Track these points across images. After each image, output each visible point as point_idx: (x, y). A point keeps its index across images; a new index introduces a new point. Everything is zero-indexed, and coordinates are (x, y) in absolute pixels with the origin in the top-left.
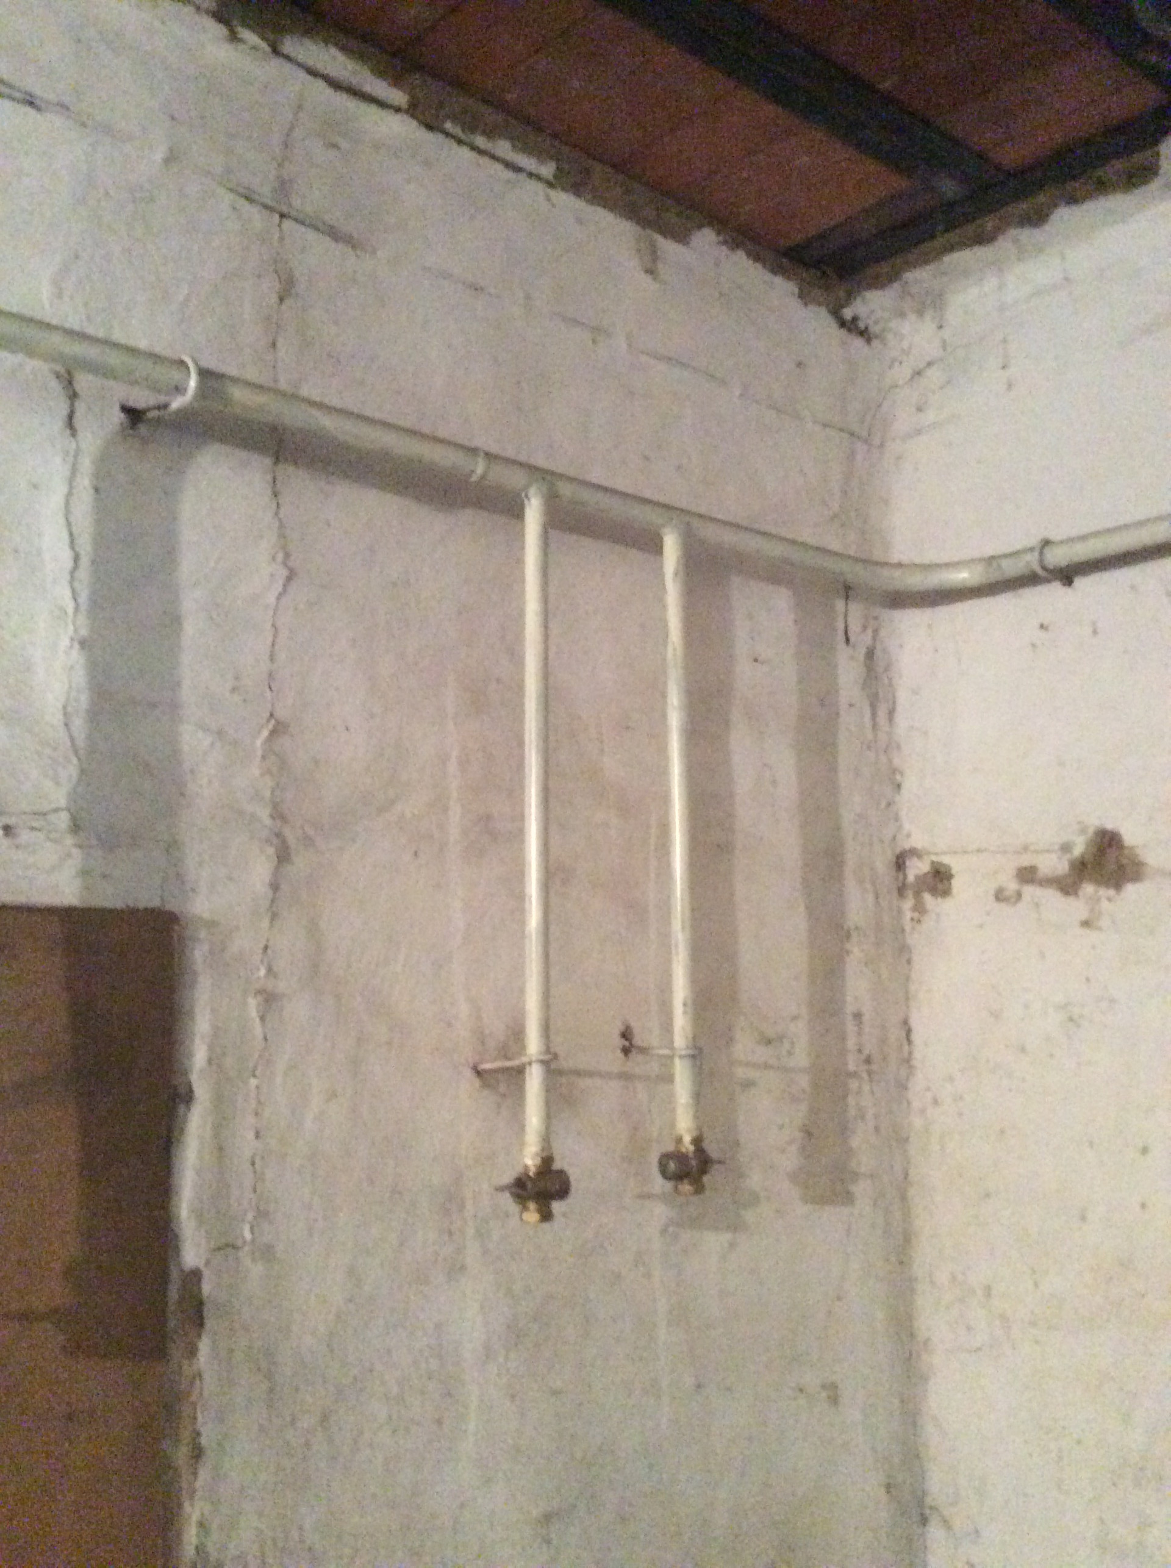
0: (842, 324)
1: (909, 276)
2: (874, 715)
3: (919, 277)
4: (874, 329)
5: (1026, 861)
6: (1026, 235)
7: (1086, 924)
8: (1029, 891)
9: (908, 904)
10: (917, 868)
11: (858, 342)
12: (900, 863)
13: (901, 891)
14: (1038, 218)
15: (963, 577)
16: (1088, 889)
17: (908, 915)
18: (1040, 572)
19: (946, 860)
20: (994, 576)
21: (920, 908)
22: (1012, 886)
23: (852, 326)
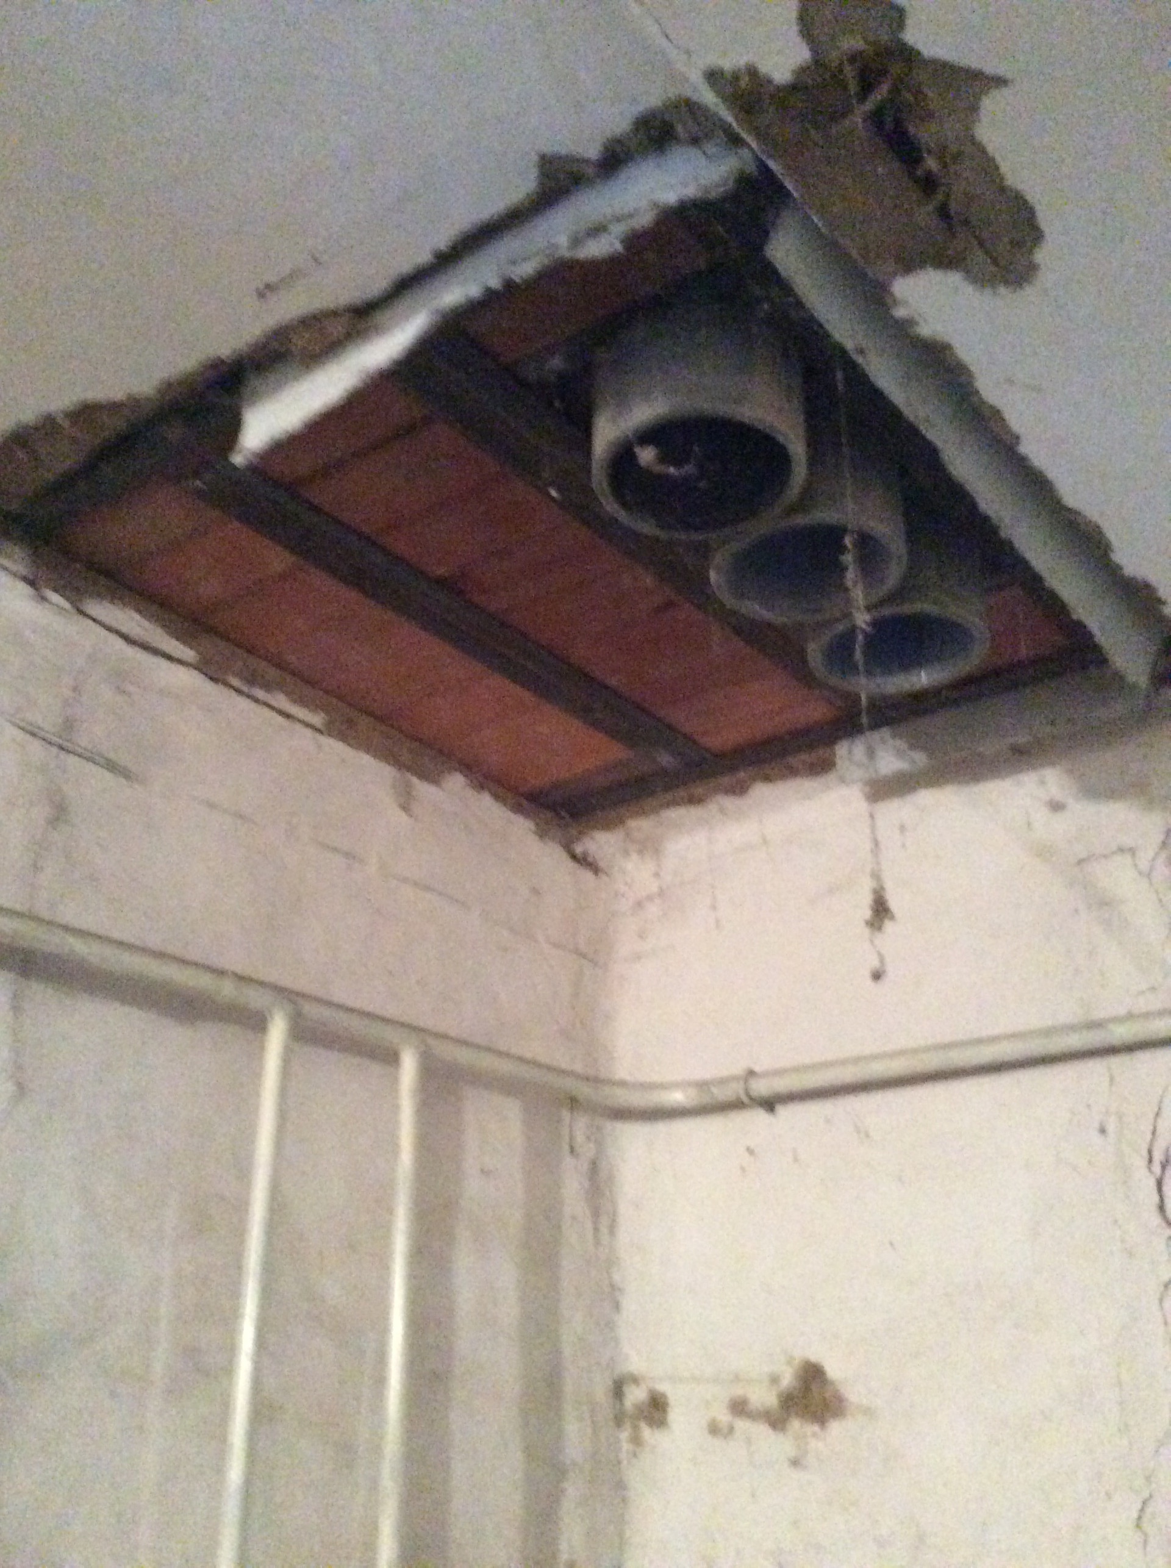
0: (574, 857)
1: (633, 823)
2: (596, 1230)
3: (641, 826)
4: (602, 864)
5: (738, 1391)
6: (729, 802)
7: (795, 1463)
8: (742, 1425)
9: (625, 1435)
10: (635, 1396)
11: (587, 875)
12: (618, 1389)
13: (619, 1420)
14: (739, 790)
15: (677, 1097)
16: (795, 1424)
17: (626, 1446)
18: (745, 1099)
19: (663, 1387)
20: (706, 1099)
21: (636, 1440)
22: (724, 1417)
23: (584, 861)
